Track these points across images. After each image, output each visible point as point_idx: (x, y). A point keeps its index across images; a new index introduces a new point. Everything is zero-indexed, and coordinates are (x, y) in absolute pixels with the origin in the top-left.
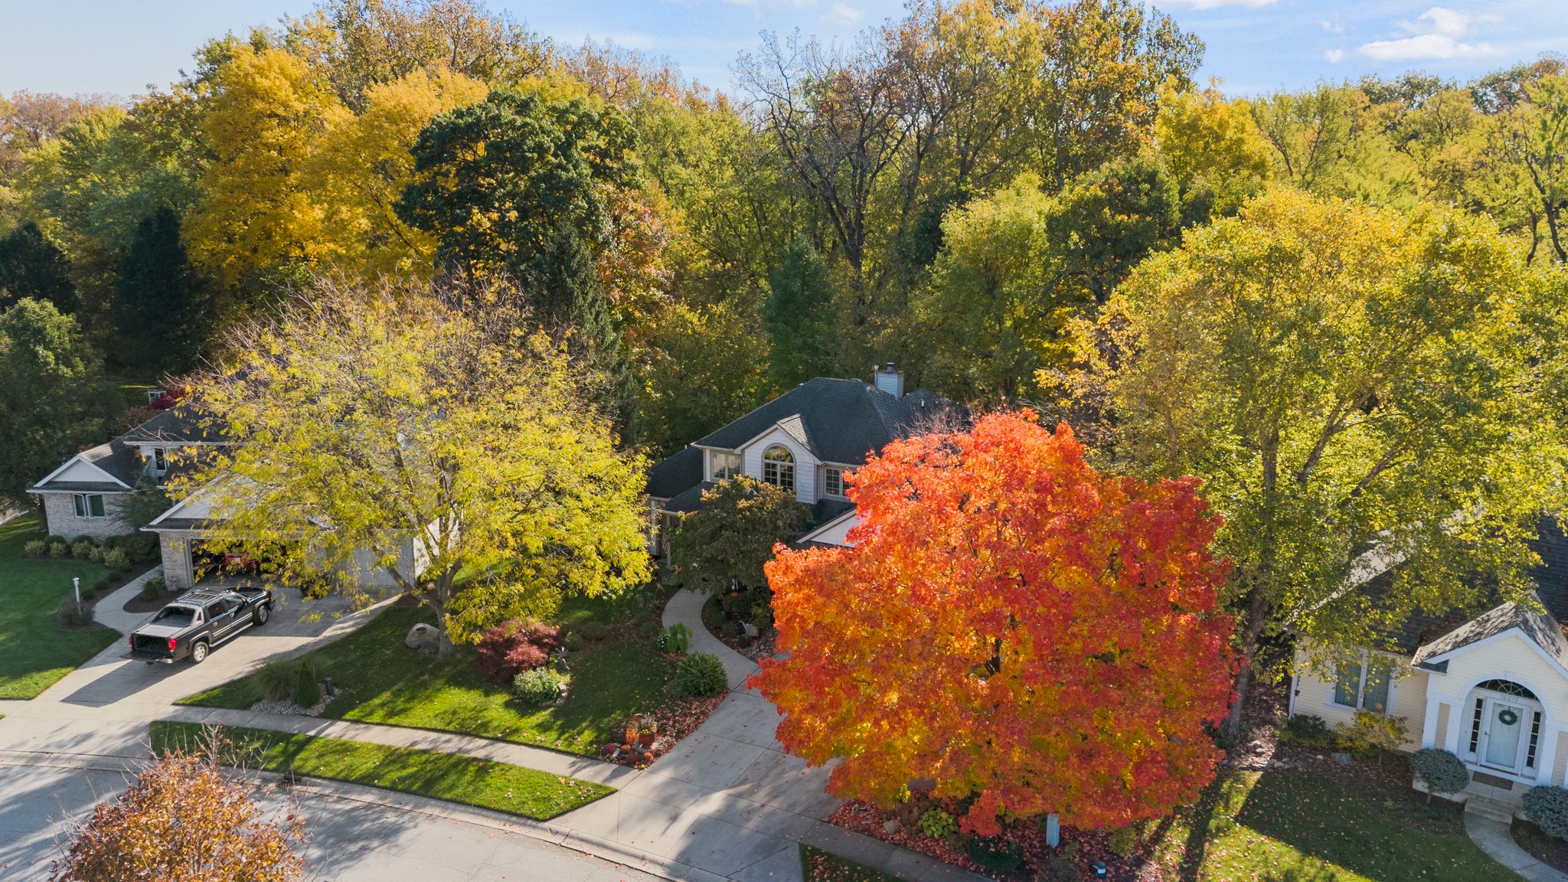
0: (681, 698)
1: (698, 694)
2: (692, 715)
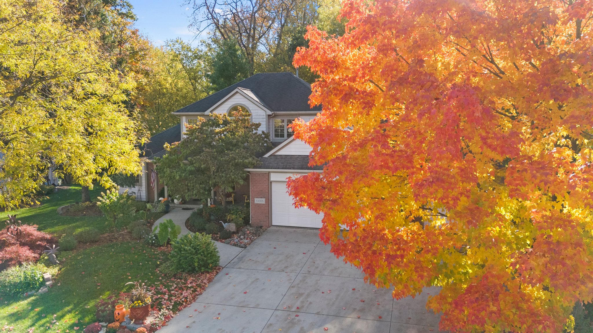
0: (175, 276)
1: (192, 271)
2: (188, 288)
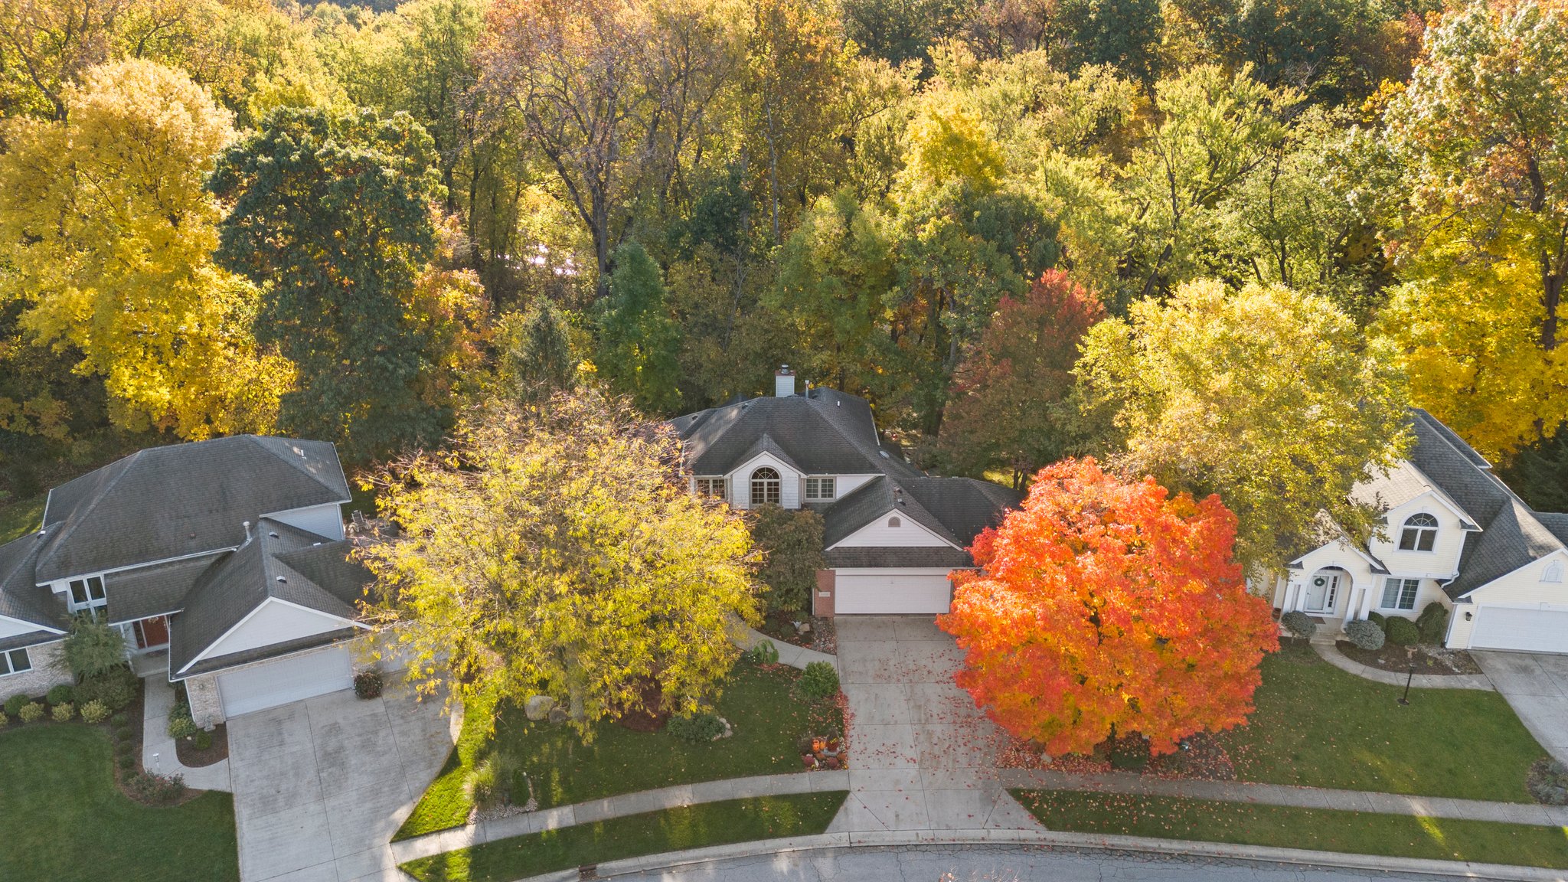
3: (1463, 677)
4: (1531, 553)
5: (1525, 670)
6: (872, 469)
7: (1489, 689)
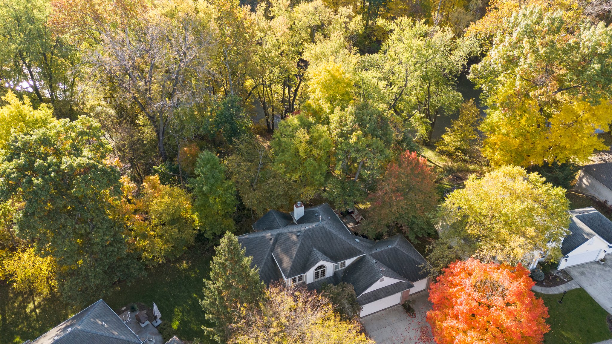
3: (569, 283)
4: (586, 236)
5: (583, 274)
6: (360, 252)
7: (578, 287)
